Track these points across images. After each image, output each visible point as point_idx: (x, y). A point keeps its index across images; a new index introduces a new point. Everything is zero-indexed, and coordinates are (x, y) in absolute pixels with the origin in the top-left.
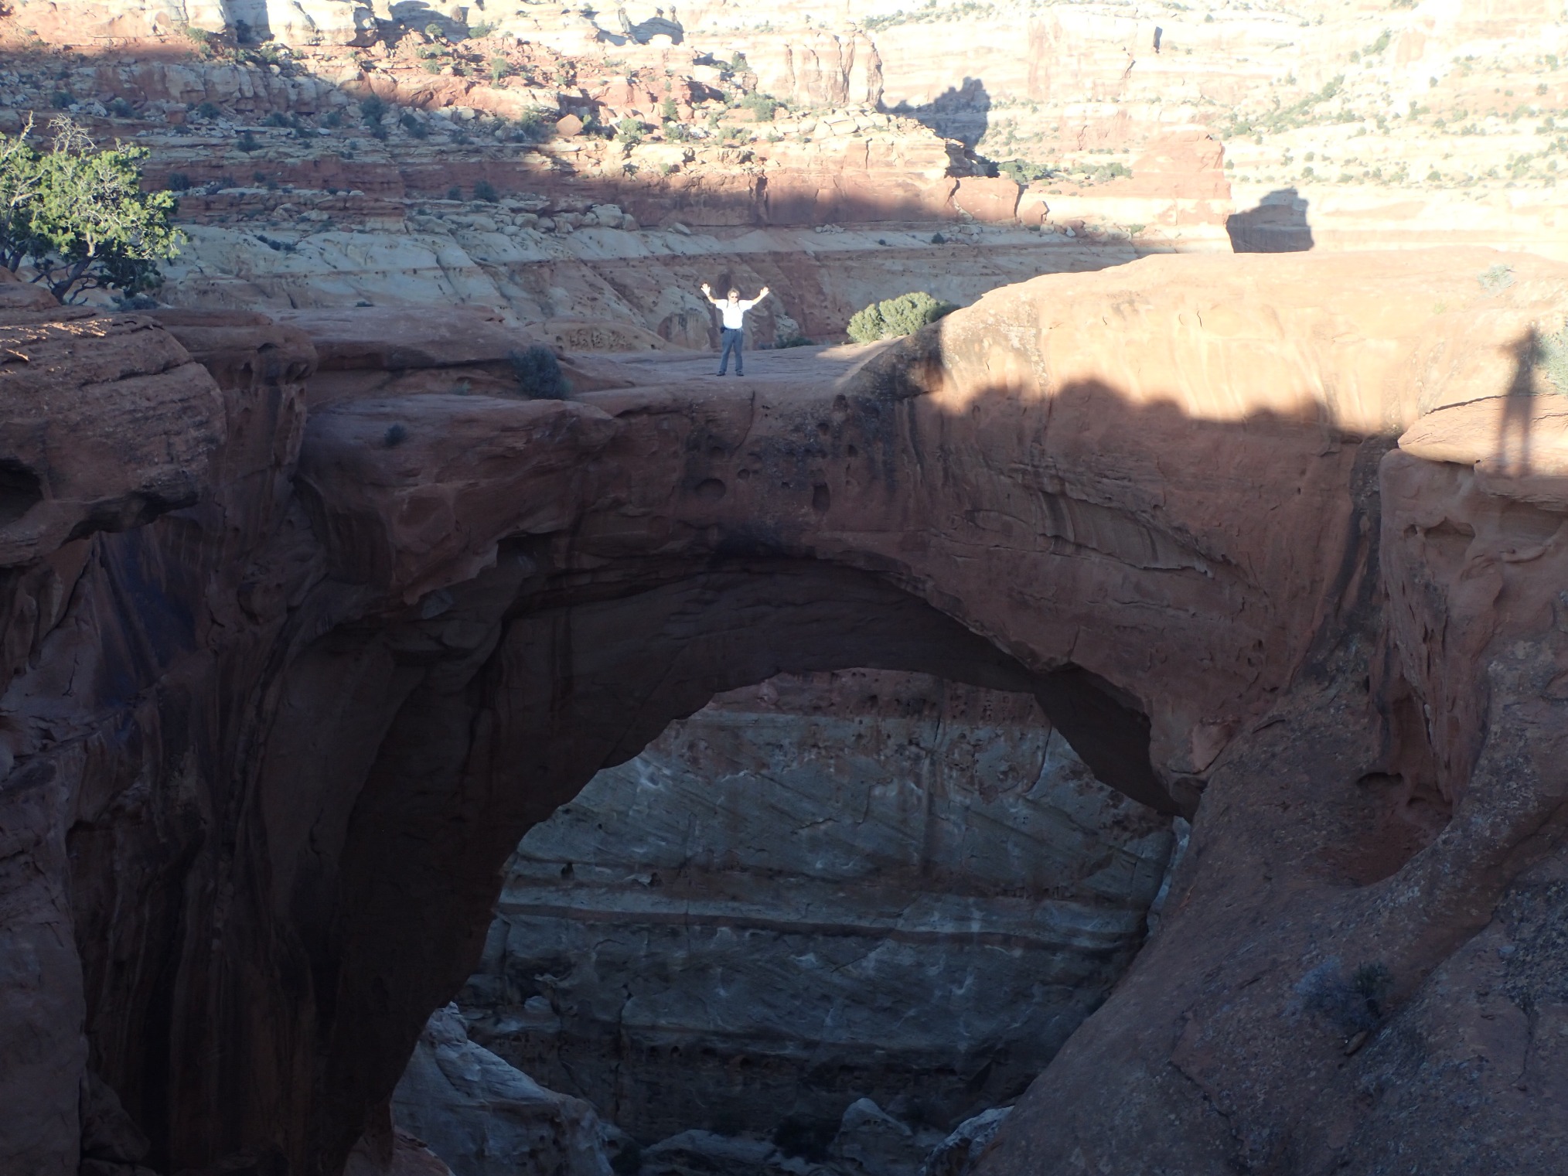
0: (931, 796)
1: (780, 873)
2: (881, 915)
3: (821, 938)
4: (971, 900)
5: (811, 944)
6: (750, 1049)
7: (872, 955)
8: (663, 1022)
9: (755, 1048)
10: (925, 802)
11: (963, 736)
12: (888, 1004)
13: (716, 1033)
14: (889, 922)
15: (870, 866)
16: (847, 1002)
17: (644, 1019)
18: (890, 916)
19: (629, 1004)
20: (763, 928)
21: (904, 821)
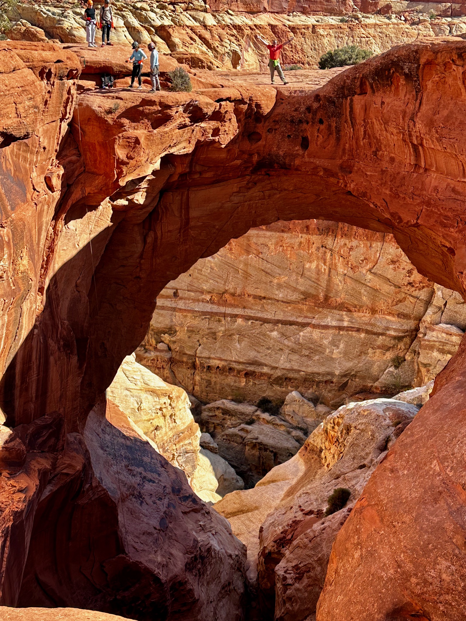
0: (330, 269)
1: (264, 298)
2: (306, 317)
3: (280, 325)
4: (344, 313)
5: (276, 328)
6: (249, 369)
7: (301, 334)
8: (213, 356)
9: (251, 368)
10: (327, 270)
11: (346, 244)
12: (307, 354)
13: (235, 362)
14: (309, 321)
15: (302, 297)
16: (291, 352)
17: (206, 354)
18: (309, 318)
19: (200, 348)
20: (256, 320)
21: (318, 279)
